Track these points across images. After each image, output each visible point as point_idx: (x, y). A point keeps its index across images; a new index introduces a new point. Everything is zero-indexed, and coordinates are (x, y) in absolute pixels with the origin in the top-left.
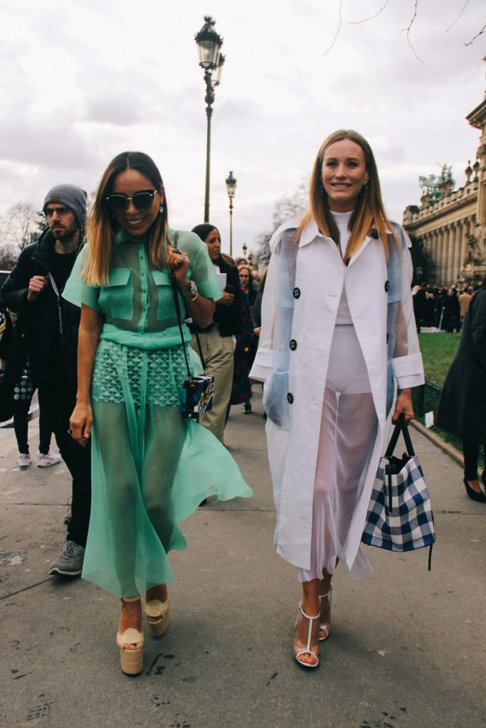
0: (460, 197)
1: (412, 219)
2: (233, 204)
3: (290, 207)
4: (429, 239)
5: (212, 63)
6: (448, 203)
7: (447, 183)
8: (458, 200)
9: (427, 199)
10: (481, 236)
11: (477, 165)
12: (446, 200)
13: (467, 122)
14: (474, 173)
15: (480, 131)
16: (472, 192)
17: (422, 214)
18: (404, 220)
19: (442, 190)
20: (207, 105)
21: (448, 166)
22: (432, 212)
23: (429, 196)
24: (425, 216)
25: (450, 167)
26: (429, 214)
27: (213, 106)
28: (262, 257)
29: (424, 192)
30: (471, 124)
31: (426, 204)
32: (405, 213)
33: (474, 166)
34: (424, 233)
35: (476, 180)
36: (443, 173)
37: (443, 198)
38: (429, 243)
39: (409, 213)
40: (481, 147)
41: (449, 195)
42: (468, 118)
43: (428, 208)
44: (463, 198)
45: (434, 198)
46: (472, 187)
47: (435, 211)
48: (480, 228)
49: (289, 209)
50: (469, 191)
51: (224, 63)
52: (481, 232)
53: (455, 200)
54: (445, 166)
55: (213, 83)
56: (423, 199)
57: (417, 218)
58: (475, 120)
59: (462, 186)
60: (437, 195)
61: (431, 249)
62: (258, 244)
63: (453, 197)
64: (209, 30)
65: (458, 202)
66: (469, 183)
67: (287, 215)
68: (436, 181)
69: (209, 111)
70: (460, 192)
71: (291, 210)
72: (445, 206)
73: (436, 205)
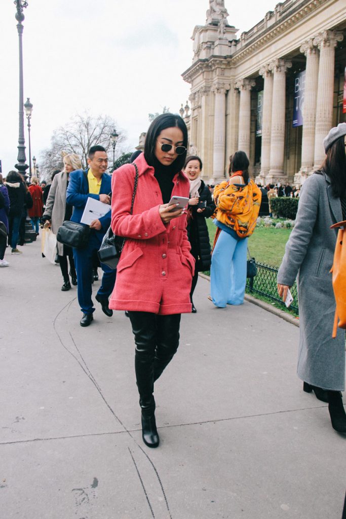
2: (30, 123)
3: (63, 132)
11: (187, 107)
13: (182, 78)
14: (185, 112)
15: (191, 84)
18: (140, 142)
20: (17, 22)
25: (169, 108)
27: (23, 23)
28: (45, 167)
30: (184, 79)
32: (140, 137)
33: (185, 108)
35: (188, 117)
40: (191, 95)
42: (182, 75)
48: (193, 147)
49: (62, 134)
52: (193, 150)
54: (165, 107)
55: (22, 4)
58: (187, 77)
62: (41, 158)
67: (61, 137)
69: (20, 28)
71: (64, 134)
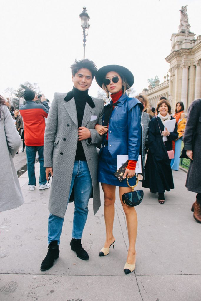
0: (162, 86)
1: (145, 93)
4: (151, 100)
5: (86, 26)
6: (158, 88)
7: (157, 81)
8: (161, 87)
9: (150, 86)
10: (170, 99)
11: (168, 76)
12: (157, 87)
13: (165, 60)
14: (167, 78)
15: (170, 64)
16: (166, 84)
17: (149, 92)
19: (156, 84)
20: (83, 43)
21: (157, 76)
22: (152, 91)
23: (151, 85)
24: (150, 92)
26: (151, 92)
27: (86, 43)
29: (149, 84)
30: (166, 61)
31: (151, 88)
34: (149, 98)
35: (168, 80)
36: (156, 78)
37: (156, 86)
38: (151, 101)
39: (144, 91)
40: (170, 69)
41: (158, 85)
42: (165, 59)
43: (151, 89)
44: (163, 86)
45: (153, 86)
46: (166, 82)
47: (153, 91)
48: (170, 96)
50: (165, 84)
51: (90, 27)
53: (160, 87)
55: (86, 35)
56: (149, 86)
57: (147, 93)
58: (168, 60)
59: (163, 82)
60: (154, 85)
61: (152, 104)
63: (160, 86)
64: (85, 13)
65: (162, 88)
66: (165, 81)
68: (153, 81)
69: (84, 45)
70: (162, 84)
72: (157, 89)
73: (154, 89)
